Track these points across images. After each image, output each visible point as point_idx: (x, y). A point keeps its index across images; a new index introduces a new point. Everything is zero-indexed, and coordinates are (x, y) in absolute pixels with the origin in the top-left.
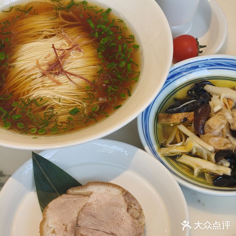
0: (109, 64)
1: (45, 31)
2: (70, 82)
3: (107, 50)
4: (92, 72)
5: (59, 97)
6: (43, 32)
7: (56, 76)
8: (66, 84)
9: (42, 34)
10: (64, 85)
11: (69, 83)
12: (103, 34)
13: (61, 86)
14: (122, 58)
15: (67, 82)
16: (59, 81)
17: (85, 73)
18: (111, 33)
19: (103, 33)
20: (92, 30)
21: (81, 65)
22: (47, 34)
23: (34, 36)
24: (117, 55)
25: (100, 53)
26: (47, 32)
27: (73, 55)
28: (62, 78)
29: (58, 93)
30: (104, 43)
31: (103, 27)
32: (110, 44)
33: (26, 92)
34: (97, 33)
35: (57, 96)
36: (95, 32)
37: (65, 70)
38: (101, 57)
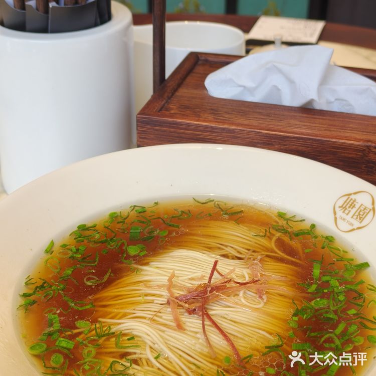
0: (298, 343)
1: (232, 247)
2: (201, 336)
3: (314, 319)
4: (255, 341)
5: (162, 349)
6: (226, 246)
7: (186, 314)
8: (192, 336)
9: (223, 249)
10: (186, 334)
11: (198, 336)
12: (326, 293)
13: (180, 334)
14: (333, 345)
15: (197, 333)
16: (185, 324)
17: (242, 337)
18: (341, 298)
19: (326, 291)
20: (312, 279)
21: (247, 320)
22: (230, 253)
23: (210, 248)
24: (327, 336)
25: (296, 319)
26: (233, 250)
27: (243, 297)
28: (193, 323)
29: (166, 343)
30: (317, 307)
31: (334, 282)
32: (327, 312)
33: (120, 316)
34: (314, 287)
35: (159, 346)
36: (311, 284)
37: (211, 313)
38: (293, 325)
